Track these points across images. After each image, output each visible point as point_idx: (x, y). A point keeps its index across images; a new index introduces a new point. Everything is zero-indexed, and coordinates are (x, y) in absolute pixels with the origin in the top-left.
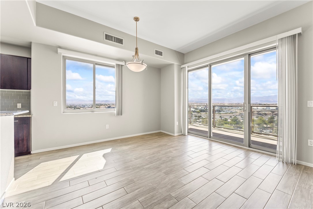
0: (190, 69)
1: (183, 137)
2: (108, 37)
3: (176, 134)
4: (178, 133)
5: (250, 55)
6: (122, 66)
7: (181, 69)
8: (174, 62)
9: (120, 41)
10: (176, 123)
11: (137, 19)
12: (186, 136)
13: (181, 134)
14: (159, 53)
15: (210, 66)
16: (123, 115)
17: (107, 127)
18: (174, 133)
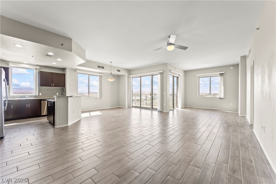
0: (133, 77)
1: (130, 109)
2: (99, 67)
3: (126, 107)
4: (128, 107)
5: (153, 76)
6: (101, 75)
7: (129, 77)
8: (126, 74)
9: (103, 68)
10: (127, 102)
11: (111, 62)
12: (131, 108)
13: (129, 107)
14: (119, 71)
15: (141, 77)
16: (102, 98)
17: (95, 103)
18: (125, 107)
